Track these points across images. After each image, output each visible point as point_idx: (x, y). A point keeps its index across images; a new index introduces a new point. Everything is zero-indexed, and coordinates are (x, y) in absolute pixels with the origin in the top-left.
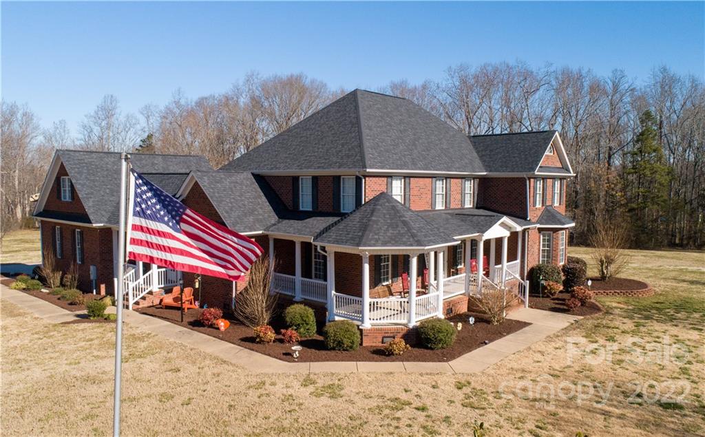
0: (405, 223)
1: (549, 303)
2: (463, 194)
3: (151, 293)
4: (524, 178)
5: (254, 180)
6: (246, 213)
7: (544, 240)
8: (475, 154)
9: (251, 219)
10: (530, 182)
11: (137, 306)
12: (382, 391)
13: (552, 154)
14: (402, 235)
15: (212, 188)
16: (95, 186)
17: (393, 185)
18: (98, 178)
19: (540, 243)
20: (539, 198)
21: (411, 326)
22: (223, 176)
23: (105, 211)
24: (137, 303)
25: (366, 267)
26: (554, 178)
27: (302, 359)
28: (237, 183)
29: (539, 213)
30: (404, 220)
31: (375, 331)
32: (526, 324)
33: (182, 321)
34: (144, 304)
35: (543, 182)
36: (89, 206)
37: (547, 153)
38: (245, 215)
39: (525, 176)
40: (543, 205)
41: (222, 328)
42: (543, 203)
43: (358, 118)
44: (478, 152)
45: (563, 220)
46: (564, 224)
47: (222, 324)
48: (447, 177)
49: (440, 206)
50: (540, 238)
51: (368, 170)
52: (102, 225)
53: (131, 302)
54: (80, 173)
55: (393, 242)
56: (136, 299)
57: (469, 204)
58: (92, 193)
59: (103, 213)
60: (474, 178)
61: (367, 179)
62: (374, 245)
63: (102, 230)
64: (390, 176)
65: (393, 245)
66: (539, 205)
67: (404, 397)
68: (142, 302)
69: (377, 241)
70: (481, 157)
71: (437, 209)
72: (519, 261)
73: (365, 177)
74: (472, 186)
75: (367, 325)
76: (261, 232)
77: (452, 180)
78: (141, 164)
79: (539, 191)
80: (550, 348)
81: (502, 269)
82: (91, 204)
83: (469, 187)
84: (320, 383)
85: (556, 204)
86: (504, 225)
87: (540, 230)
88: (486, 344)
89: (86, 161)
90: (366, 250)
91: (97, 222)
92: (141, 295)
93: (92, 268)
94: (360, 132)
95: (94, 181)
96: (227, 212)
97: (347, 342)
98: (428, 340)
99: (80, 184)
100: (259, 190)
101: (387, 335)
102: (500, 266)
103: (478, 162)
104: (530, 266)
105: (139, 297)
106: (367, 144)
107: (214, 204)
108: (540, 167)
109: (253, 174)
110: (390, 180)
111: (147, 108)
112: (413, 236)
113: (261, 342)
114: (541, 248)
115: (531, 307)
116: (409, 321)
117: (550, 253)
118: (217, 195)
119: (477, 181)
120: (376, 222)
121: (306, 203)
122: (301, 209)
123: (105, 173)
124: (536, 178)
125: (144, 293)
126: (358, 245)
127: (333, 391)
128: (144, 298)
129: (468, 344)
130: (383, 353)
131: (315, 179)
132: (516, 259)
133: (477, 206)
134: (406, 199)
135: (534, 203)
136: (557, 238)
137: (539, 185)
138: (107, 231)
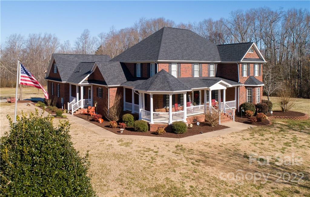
0: (168, 82)
1: (246, 119)
2: (209, 71)
3: (80, 109)
4: (236, 63)
5: (120, 65)
6: (115, 78)
7: (248, 92)
8: (218, 53)
10: (239, 65)
11: (75, 114)
13: (253, 53)
14: (165, 86)
15: (102, 68)
16: (65, 67)
17: (172, 67)
18: (66, 64)
19: (246, 93)
20: (245, 73)
21: (169, 124)
22: (108, 63)
23: (67, 77)
24: (75, 112)
25: (152, 99)
26: (254, 64)
27: (123, 134)
28: (113, 66)
29: (246, 79)
30: (168, 81)
31: (155, 125)
32: (230, 127)
33: (88, 119)
34: (77, 113)
35: (248, 65)
36: (62, 75)
37: (249, 51)
38: (114, 78)
39: (237, 63)
40: (248, 76)
41: (101, 122)
42: (248, 74)
43: (161, 40)
44: (219, 52)
45: (257, 83)
46: (257, 84)
47: (101, 120)
48: (200, 63)
49: (196, 75)
50: (246, 91)
51: (158, 61)
52: (65, 82)
53: (73, 112)
54: (60, 62)
55: (161, 89)
56: (75, 111)
58: (63, 70)
59: (66, 77)
60: (215, 64)
61: (159, 64)
62: (153, 90)
63: (65, 84)
64: (170, 63)
65: (161, 90)
66: (245, 75)
67: (152, 148)
68: (77, 112)
69: (155, 88)
70: (220, 54)
71: (195, 77)
72: (235, 101)
73: (158, 63)
74: (214, 67)
75: (152, 122)
76: (119, 85)
77: (203, 64)
78: (83, 59)
79: (245, 69)
81: (223, 104)
82: (62, 74)
83: (212, 68)
84: (125, 142)
85: (257, 75)
86: (221, 84)
87: (246, 87)
88: (201, 133)
89: (62, 58)
90: (150, 92)
91: (64, 81)
92: (77, 109)
93: (62, 99)
94: (160, 45)
95: (64, 65)
96: (107, 77)
97: (142, 129)
98: (175, 130)
99: (59, 66)
100: (122, 69)
101: (159, 126)
102: (222, 103)
103: (218, 56)
104: (241, 103)
105: (76, 110)
106: (162, 50)
107: (102, 74)
108: (244, 58)
109: (120, 62)
110: (170, 64)
111: (101, 34)
112: (170, 87)
113: (111, 127)
114: (247, 95)
115: (236, 121)
116: (169, 122)
117: (252, 97)
118: (104, 70)
119: (216, 65)
120: (156, 81)
121: (139, 74)
122: (137, 76)
123: (69, 62)
124: (243, 63)
125: (78, 109)
126: (147, 90)
127: (127, 144)
128: (77, 110)
131: (142, 64)
132: (234, 100)
133: (217, 76)
134: (179, 72)
135: (242, 75)
136: (254, 91)
137: (245, 67)
138: (67, 85)
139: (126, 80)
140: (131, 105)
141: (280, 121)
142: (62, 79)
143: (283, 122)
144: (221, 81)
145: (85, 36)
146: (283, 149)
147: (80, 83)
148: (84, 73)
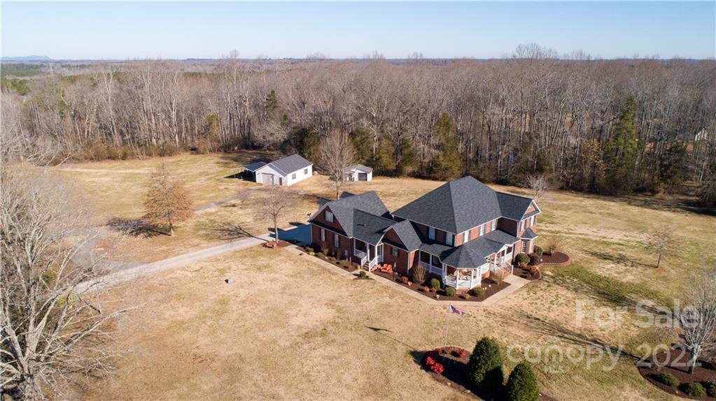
0: (470, 258)
1: (521, 272)
2: (491, 227)
3: (375, 265)
4: (516, 221)
5: (411, 224)
7: (524, 244)
8: (498, 204)
9: (414, 244)
10: (519, 223)
13: (532, 207)
15: (400, 232)
16: (344, 218)
17: (465, 234)
18: (344, 214)
20: (523, 227)
21: (471, 288)
23: (351, 230)
24: (371, 269)
27: (440, 299)
29: (522, 234)
31: (460, 290)
32: (510, 284)
33: (393, 280)
34: (373, 269)
37: (529, 207)
38: (412, 242)
40: (525, 229)
41: (410, 285)
42: (525, 227)
43: (451, 202)
45: (532, 236)
46: (532, 238)
47: (409, 283)
48: (485, 222)
49: (482, 234)
50: (522, 244)
51: (456, 230)
52: (352, 237)
54: (338, 213)
57: (493, 229)
58: (344, 223)
59: (350, 233)
61: (457, 236)
62: (461, 267)
64: (464, 230)
66: (522, 229)
67: (470, 314)
70: (500, 206)
71: (480, 236)
72: (512, 253)
73: (455, 235)
74: (495, 222)
75: (457, 289)
76: (417, 249)
77: (487, 222)
78: (354, 202)
79: (523, 225)
80: (513, 297)
82: (346, 228)
85: (531, 226)
86: (506, 246)
87: (522, 240)
88: (494, 294)
90: (458, 269)
91: (350, 236)
93: (346, 251)
95: (343, 216)
98: (476, 294)
99: (339, 219)
100: (414, 229)
101: (464, 291)
102: (503, 257)
103: (499, 211)
104: (517, 254)
106: (456, 219)
108: (525, 216)
109: (411, 222)
110: (464, 232)
112: (473, 264)
113: (425, 291)
114: (522, 248)
115: (513, 274)
117: (526, 249)
118: (402, 235)
119: (497, 220)
120: (462, 258)
121: (432, 235)
122: (430, 237)
123: (345, 211)
125: (373, 265)
126: (456, 267)
128: (373, 267)
129: (489, 294)
130: (462, 298)
131: (436, 230)
133: (496, 229)
134: (469, 237)
136: (529, 243)
137: (523, 222)
138: (353, 239)
139: (420, 243)
140: (429, 266)
141: (548, 270)
142: (347, 234)
143: (550, 271)
144: (506, 244)
147: (377, 245)
148: (375, 231)
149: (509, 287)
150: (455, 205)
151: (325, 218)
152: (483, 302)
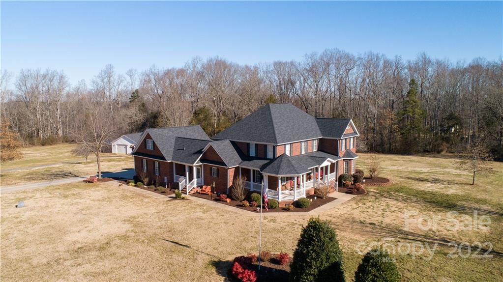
0: (292, 166)
1: (345, 189)
2: (313, 147)
3: (194, 188)
5: (231, 144)
7: (346, 164)
8: (318, 128)
9: (233, 160)
10: (339, 141)
12: (288, 221)
13: (349, 128)
14: (291, 170)
15: (218, 149)
16: (164, 144)
17: (286, 149)
19: (344, 165)
20: (343, 147)
21: (295, 200)
24: (189, 192)
25: (280, 181)
26: (350, 138)
28: (225, 145)
29: (344, 153)
31: (283, 202)
32: (336, 199)
33: (212, 199)
34: (192, 192)
36: (164, 153)
37: (347, 128)
38: (231, 159)
39: (337, 139)
40: (345, 150)
41: (228, 202)
42: (345, 148)
43: (271, 119)
44: (319, 127)
45: (353, 156)
47: (228, 200)
48: (306, 141)
49: (303, 152)
50: (344, 163)
51: (278, 144)
52: (171, 161)
55: (289, 173)
57: (315, 150)
58: (164, 148)
59: (170, 156)
60: (317, 139)
61: (277, 147)
62: (283, 174)
64: (285, 144)
66: (343, 150)
67: (295, 222)
69: (283, 172)
70: (320, 129)
71: (302, 154)
72: (335, 173)
75: (280, 200)
76: (236, 166)
77: (308, 142)
78: (177, 132)
79: (344, 144)
80: (342, 207)
83: (315, 143)
84: (269, 219)
85: (351, 147)
86: (328, 161)
87: (344, 160)
88: (320, 206)
89: (158, 133)
90: (280, 176)
91: (169, 160)
93: (165, 178)
94: (273, 126)
95: (163, 142)
97: (274, 206)
98: (301, 205)
99: (158, 144)
100: (234, 148)
101: (287, 203)
102: (327, 176)
103: (319, 132)
104: (340, 174)
105: (190, 190)
106: (276, 132)
107: (220, 156)
108: (344, 135)
109: (230, 141)
110: (285, 147)
112: (296, 171)
113: (245, 206)
114: (344, 167)
115: (338, 191)
116: (294, 199)
117: (348, 169)
118: (220, 152)
119: (318, 141)
120: (283, 165)
121: (253, 153)
122: (250, 155)
123: (166, 138)
124: (342, 139)
125: (192, 188)
127: (274, 221)
128: (192, 190)
129: (314, 206)
130: (286, 210)
131: (256, 145)
133: (318, 150)
134: (291, 152)
135: (342, 149)
136: (351, 163)
137: (344, 141)
138: (172, 163)
139: (241, 160)
140: (250, 184)
141: (372, 189)
142: (166, 158)
143: (374, 189)
144: (329, 159)
145: (108, 74)
146: (383, 214)
147: (194, 164)
148: (192, 152)
149: (335, 200)
150: (275, 121)
151: (146, 147)
152: (309, 212)
